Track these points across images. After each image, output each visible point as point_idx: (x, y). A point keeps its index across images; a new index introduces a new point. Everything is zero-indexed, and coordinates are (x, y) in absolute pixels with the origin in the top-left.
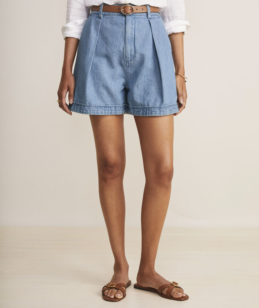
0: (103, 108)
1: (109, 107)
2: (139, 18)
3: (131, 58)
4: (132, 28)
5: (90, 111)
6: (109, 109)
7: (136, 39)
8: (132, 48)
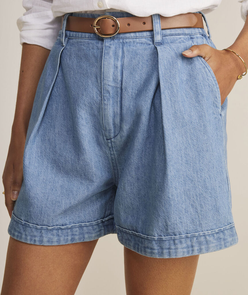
0: (55, 232)
1: (68, 229)
2: (132, 44)
3: (115, 132)
4: (117, 67)
5: (26, 235)
6: (67, 233)
7: (124, 90)
8: (116, 110)
